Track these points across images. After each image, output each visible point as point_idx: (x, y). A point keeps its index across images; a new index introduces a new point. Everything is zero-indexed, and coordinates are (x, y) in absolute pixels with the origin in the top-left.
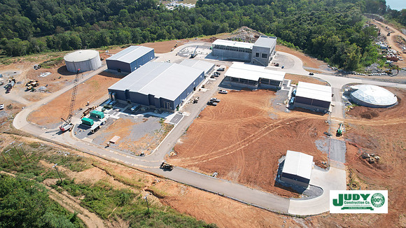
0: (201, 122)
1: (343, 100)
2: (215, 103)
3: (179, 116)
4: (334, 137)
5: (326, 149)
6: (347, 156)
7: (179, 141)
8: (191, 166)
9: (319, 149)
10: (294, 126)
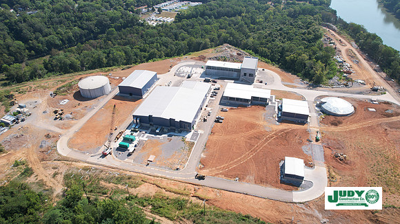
0: (215, 137)
1: (317, 111)
2: (220, 121)
3: (196, 134)
4: (314, 142)
5: (310, 152)
6: (325, 157)
7: (202, 155)
8: (218, 174)
9: (305, 153)
10: (285, 136)
